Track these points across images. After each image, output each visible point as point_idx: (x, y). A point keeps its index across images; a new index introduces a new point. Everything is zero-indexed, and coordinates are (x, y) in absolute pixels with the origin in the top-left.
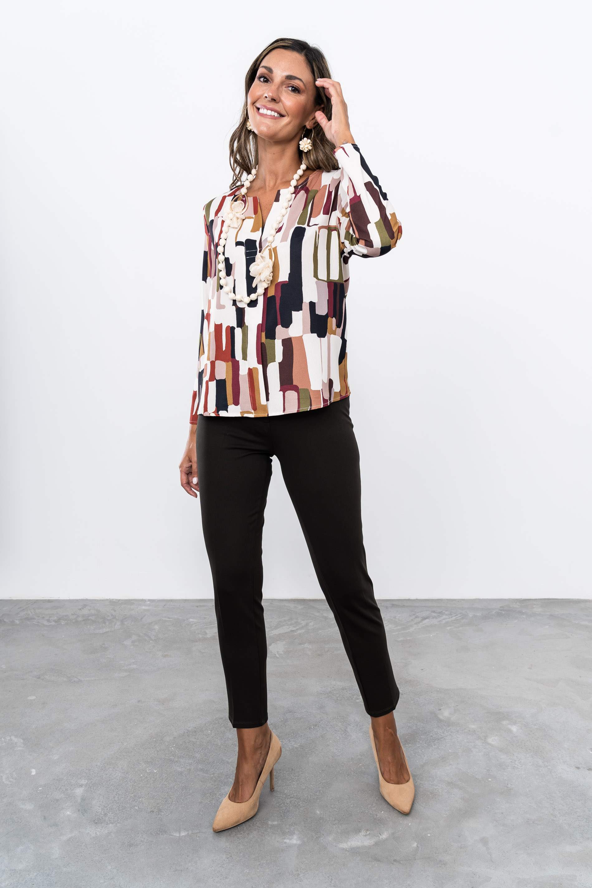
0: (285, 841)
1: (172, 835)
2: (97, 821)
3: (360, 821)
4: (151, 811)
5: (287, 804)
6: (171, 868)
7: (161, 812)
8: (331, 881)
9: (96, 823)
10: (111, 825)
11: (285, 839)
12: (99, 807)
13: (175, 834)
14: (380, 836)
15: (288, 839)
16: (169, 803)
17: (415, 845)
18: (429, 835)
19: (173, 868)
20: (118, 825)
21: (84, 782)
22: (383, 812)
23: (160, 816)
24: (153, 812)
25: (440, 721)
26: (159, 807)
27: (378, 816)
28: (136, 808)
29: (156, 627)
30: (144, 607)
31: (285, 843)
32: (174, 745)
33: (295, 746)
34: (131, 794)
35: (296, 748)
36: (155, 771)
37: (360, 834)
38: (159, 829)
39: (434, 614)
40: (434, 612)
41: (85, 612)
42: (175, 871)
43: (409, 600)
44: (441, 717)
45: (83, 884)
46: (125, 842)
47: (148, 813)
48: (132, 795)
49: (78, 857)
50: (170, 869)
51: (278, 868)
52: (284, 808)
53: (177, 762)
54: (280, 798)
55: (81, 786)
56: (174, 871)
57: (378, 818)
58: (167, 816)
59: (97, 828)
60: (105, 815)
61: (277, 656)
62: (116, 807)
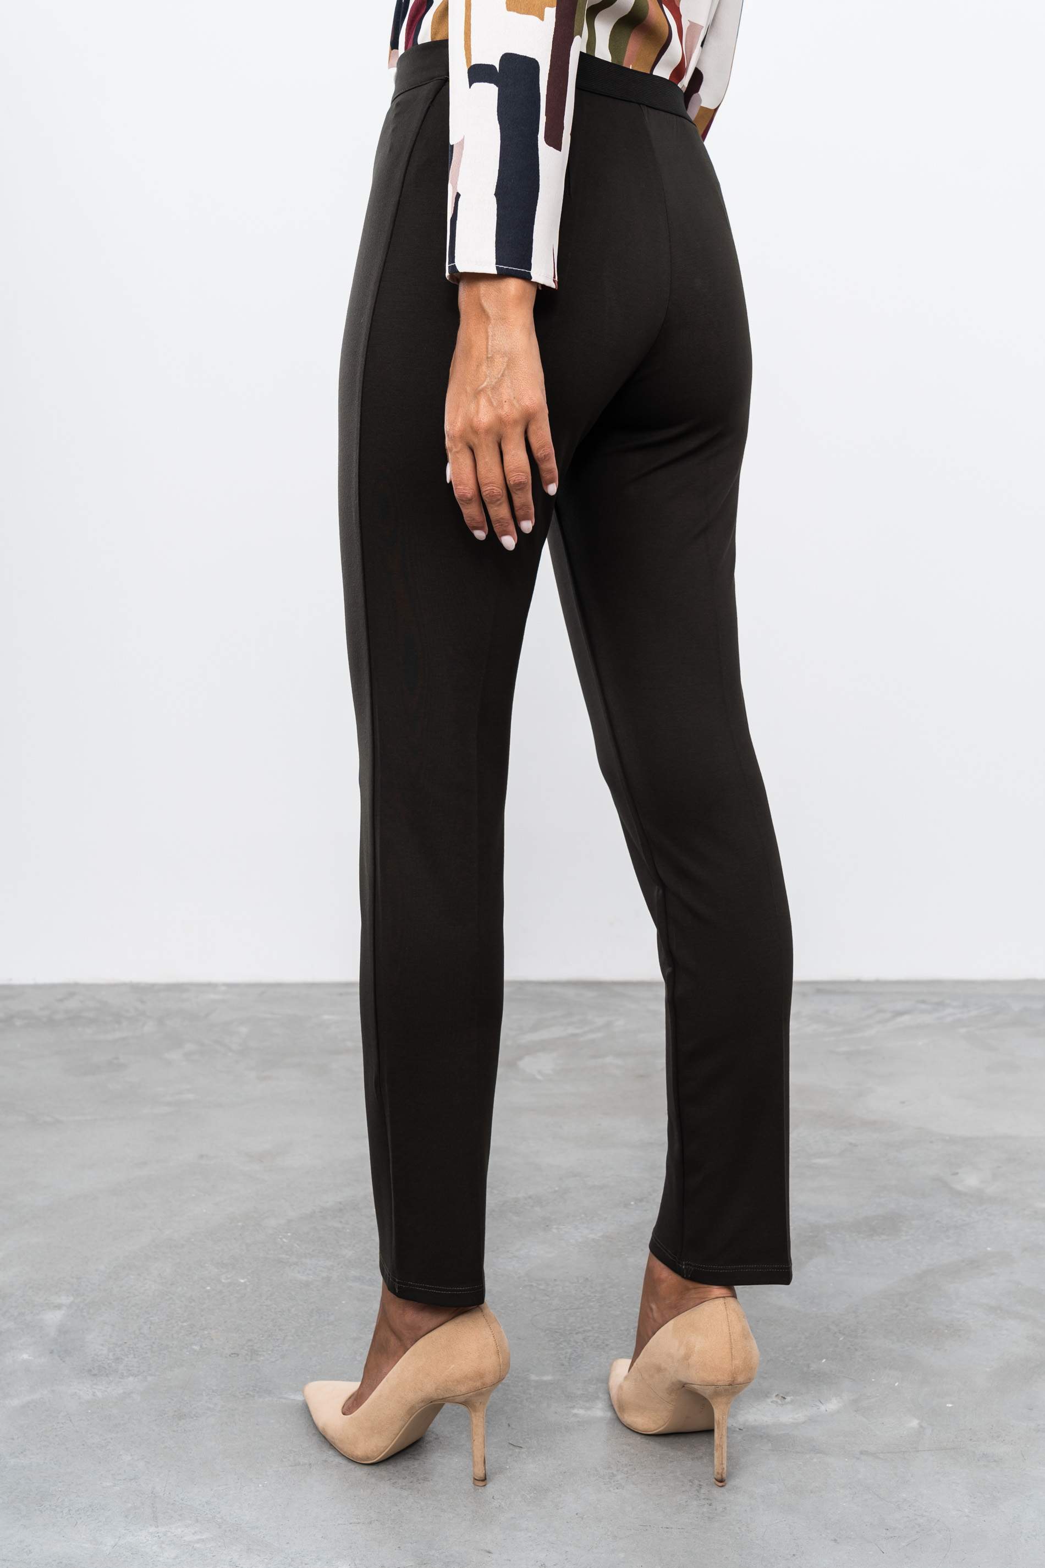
0: (575, 1411)
1: (285, 1398)
2: (96, 1371)
3: (766, 1376)
4: (232, 1354)
5: (577, 1343)
6: (284, 1460)
7: (258, 1354)
8: (698, 1488)
9: (95, 1375)
10: (131, 1379)
11: (573, 1407)
12: (102, 1345)
13: (292, 1397)
14: (820, 1405)
15: (581, 1408)
16: (278, 1340)
17: (915, 1423)
18: (950, 1405)
19: (289, 1460)
20: (149, 1378)
21: (64, 1300)
22: (824, 1360)
23: (254, 1362)
24: (238, 1355)
25: (959, 1194)
26: (252, 1346)
27: (812, 1369)
28: (196, 1348)
29: (244, 1030)
30: (212, 996)
31: (575, 1415)
32: (289, 1234)
33: (592, 1236)
34: (183, 1322)
35: (593, 1240)
36: (242, 1281)
37: (769, 1400)
38: (253, 1386)
39: (923, 1006)
40: (923, 1002)
41: (72, 1004)
42: (295, 1465)
43: (858, 982)
44: (959, 1187)
45: (60, 1489)
46: (166, 1410)
47: (226, 1357)
48: (185, 1324)
49: (48, 1437)
50: (282, 1461)
51: (560, 1463)
52: (570, 1351)
53: (296, 1264)
54: (557, 1332)
55: (59, 1307)
56: (291, 1466)
57: (813, 1371)
58: (272, 1362)
59: (96, 1384)
60: (118, 1359)
61: (539, 1077)
62: (145, 1346)
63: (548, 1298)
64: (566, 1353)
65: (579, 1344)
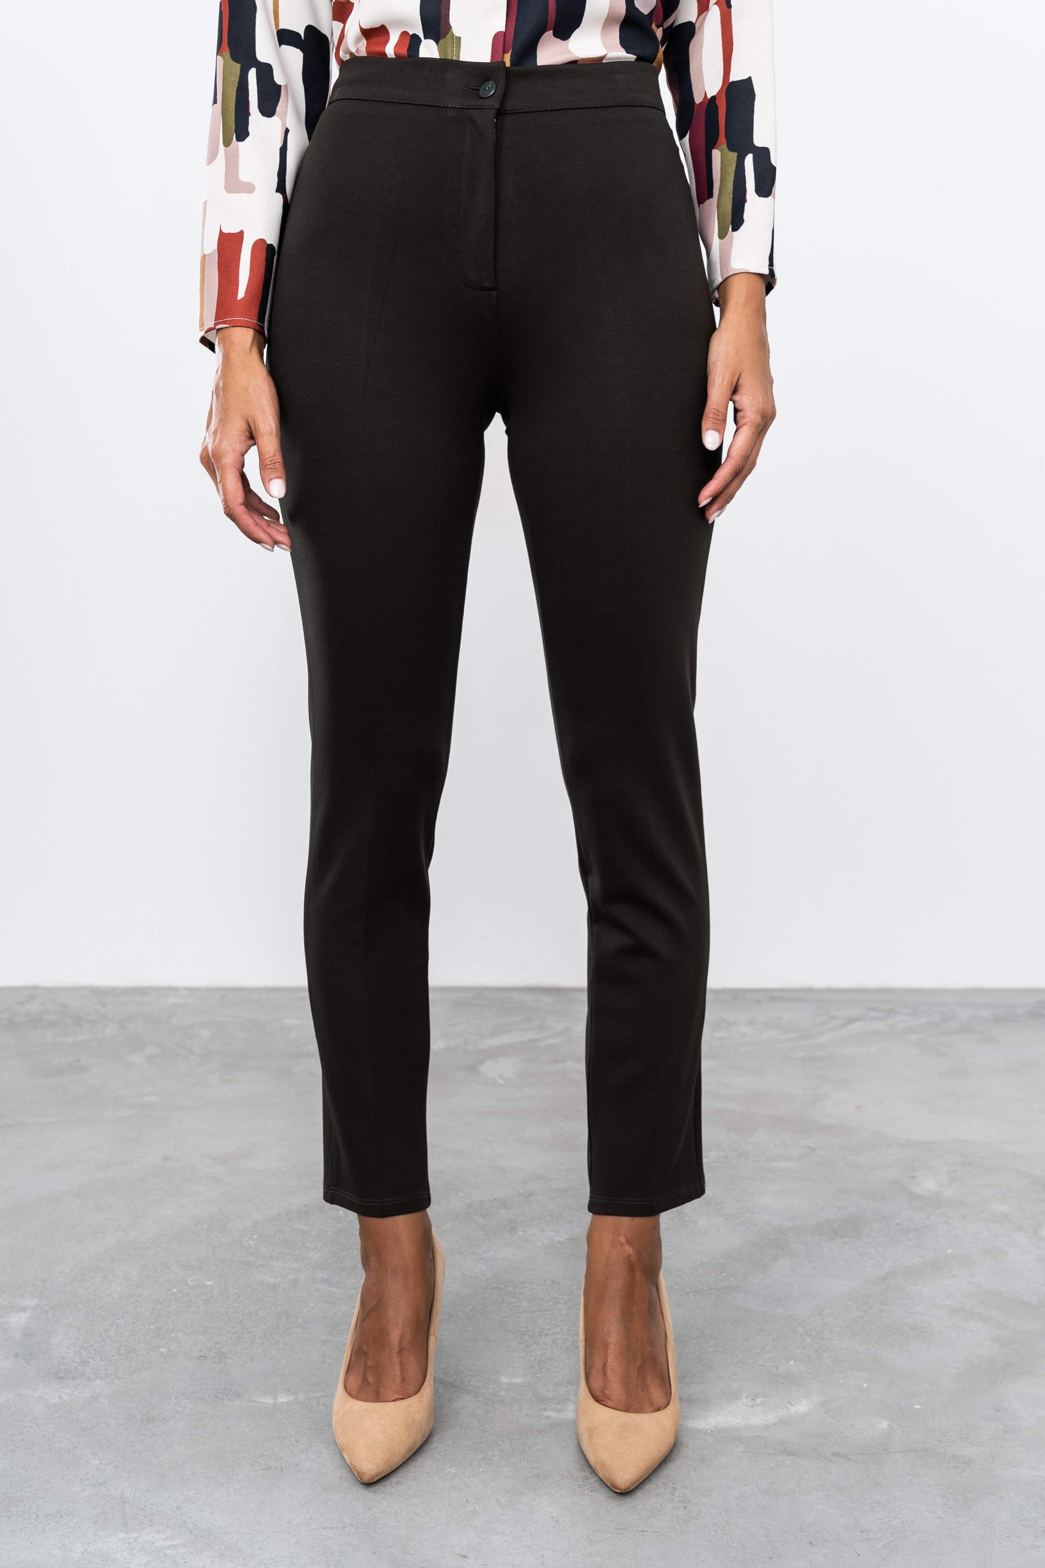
0: (547, 1413)
1: (255, 1402)
2: (62, 1375)
3: (735, 1377)
4: (200, 1357)
5: (546, 1344)
6: (255, 1464)
7: (226, 1357)
8: (672, 1491)
9: (61, 1378)
10: (98, 1382)
11: (545, 1410)
12: (68, 1348)
13: (262, 1400)
14: (790, 1406)
15: (553, 1411)
16: (246, 1342)
17: (884, 1425)
18: (918, 1407)
19: (260, 1464)
20: (117, 1382)
21: (29, 1302)
22: (792, 1362)
23: (222, 1365)
24: (206, 1357)
25: (916, 1197)
26: (219, 1348)
27: (781, 1370)
28: (163, 1350)
29: (205, 1033)
30: (173, 1000)
31: (547, 1418)
32: (255, 1236)
33: (558, 1239)
34: (150, 1325)
35: (560, 1242)
36: (209, 1283)
37: (739, 1402)
38: (222, 1389)
39: (874, 1014)
40: (874, 1009)
41: (33, 1007)
42: (266, 1469)
44: (917, 1190)
45: (27, 1495)
46: (135, 1413)
47: (195, 1360)
48: (152, 1327)
49: (14, 1442)
50: (253, 1465)
51: (533, 1466)
52: (539, 1353)
53: (262, 1266)
54: (526, 1334)
55: (23, 1309)
56: (262, 1470)
57: (781, 1372)
58: (241, 1365)
59: (62, 1388)
60: (84, 1363)
61: (501, 1081)
62: (112, 1349)
63: (516, 1300)
64: (536, 1355)
65: (549, 1346)
